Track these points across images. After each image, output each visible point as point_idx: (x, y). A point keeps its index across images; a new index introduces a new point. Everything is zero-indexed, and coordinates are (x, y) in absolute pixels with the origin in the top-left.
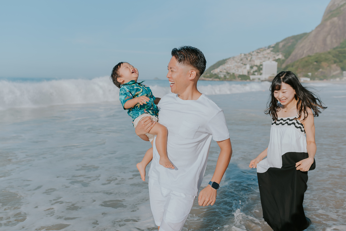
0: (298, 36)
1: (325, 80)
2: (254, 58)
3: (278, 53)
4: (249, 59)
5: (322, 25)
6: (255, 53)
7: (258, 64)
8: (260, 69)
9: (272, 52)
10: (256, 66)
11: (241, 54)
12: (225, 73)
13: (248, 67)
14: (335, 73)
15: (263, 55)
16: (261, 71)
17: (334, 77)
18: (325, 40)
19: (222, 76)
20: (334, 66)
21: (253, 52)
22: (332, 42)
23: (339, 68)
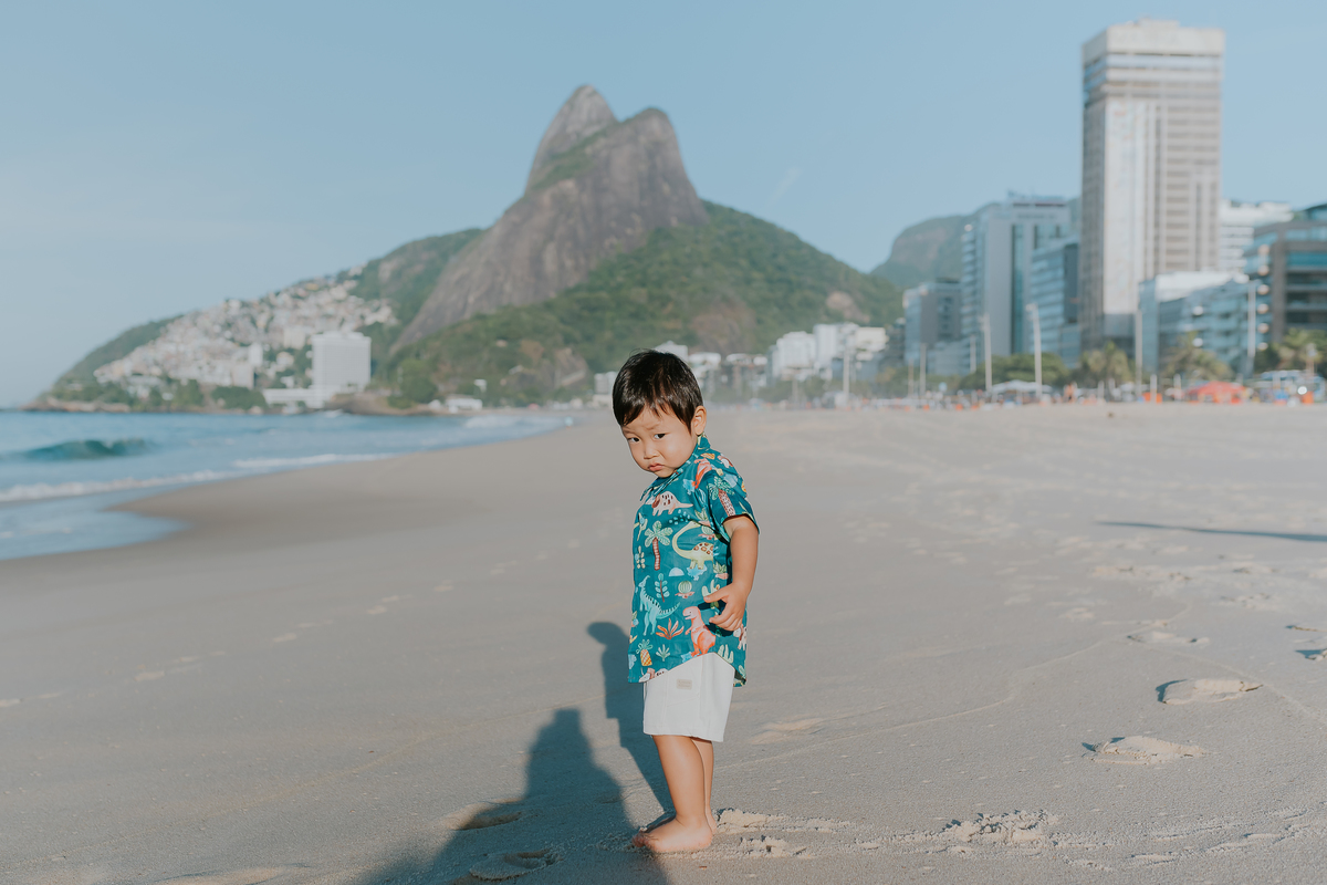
0: (447, 238)
1: (534, 407)
2: (282, 317)
3: (376, 303)
4: (262, 321)
5: (523, 208)
6: (285, 298)
7: (298, 344)
8: (302, 362)
9: (353, 298)
10: (290, 351)
11: (227, 301)
12: (154, 381)
13: (256, 355)
14: (567, 381)
15: (319, 306)
16: (310, 373)
17: (564, 395)
18: (536, 260)
19: (143, 393)
20: (565, 354)
21: (277, 294)
22: (562, 266)
23: (581, 364)
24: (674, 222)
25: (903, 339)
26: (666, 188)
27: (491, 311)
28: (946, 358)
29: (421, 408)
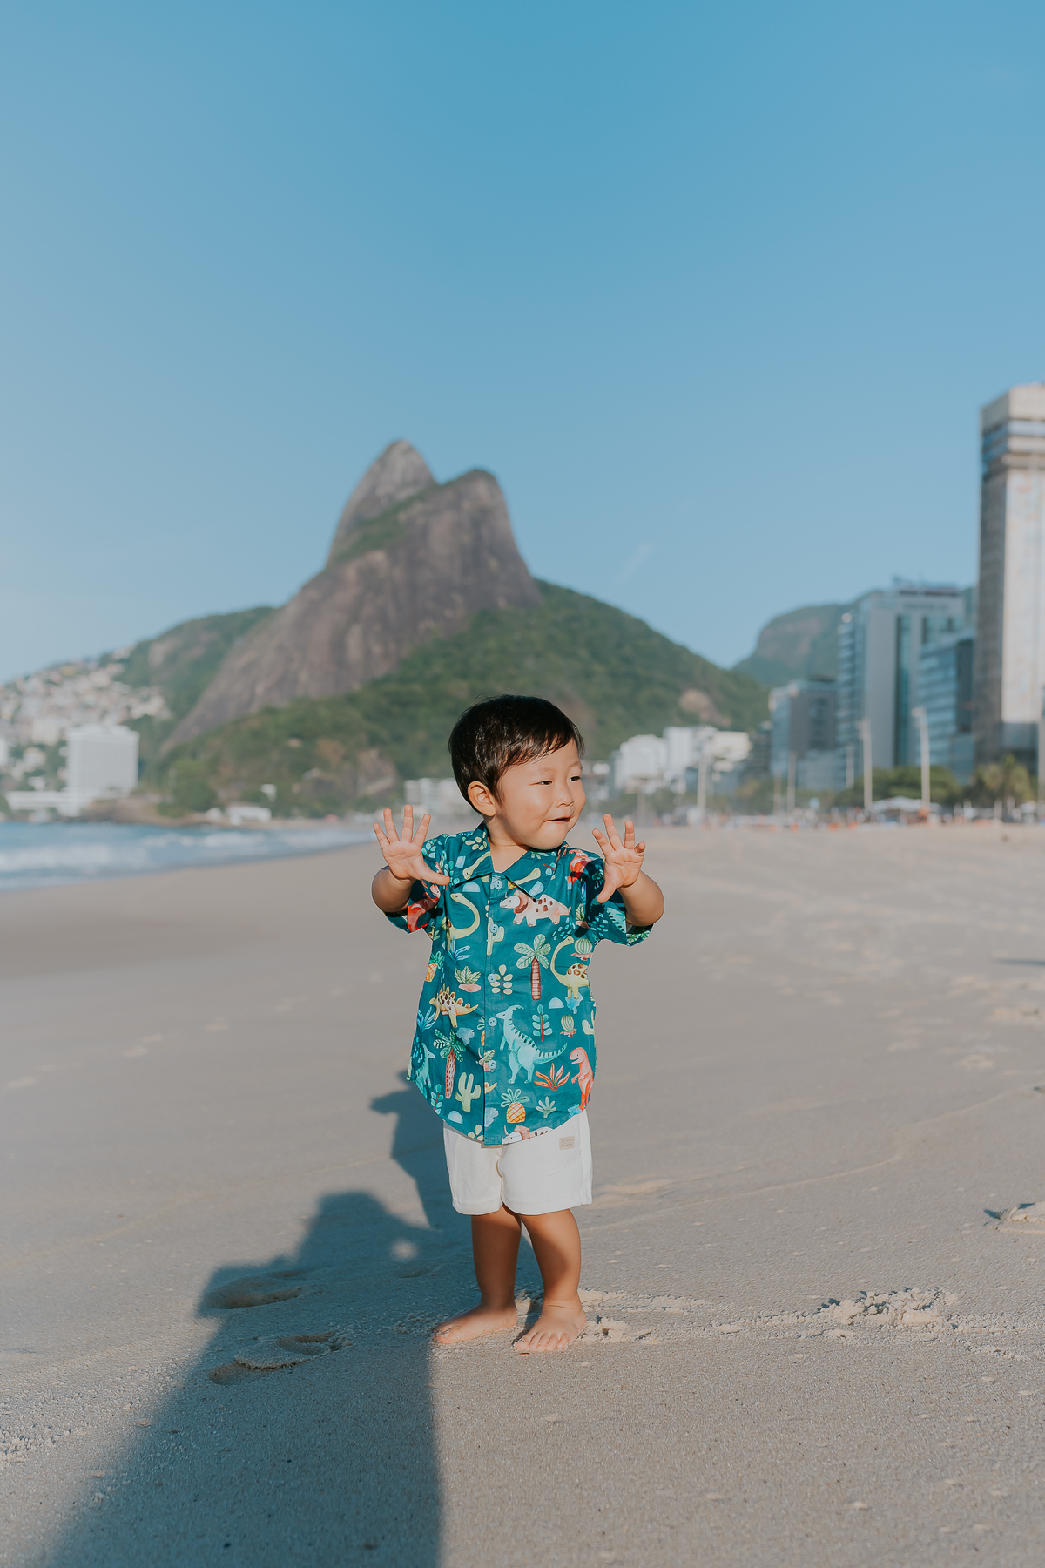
0: (232, 617)
1: (332, 819)
2: (32, 706)
3: (144, 691)
4: (8, 710)
5: (326, 581)
6: (36, 684)
7: (50, 738)
8: (55, 761)
9: (118, 687)
10: (41, 747)
14: (372, 789)
15: (77, 695)
16: (64, 773)
17: (368, 805)
20: (370, 757)
21: (27, 678)
22: (368, 653)
23: (389, 769)
24: (502, 603)
25: (768, 746)
26: (493, 564)
27: (281, 702)
28: (819, 770)
29: (197, 817)
